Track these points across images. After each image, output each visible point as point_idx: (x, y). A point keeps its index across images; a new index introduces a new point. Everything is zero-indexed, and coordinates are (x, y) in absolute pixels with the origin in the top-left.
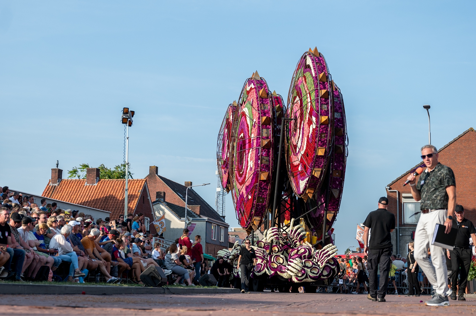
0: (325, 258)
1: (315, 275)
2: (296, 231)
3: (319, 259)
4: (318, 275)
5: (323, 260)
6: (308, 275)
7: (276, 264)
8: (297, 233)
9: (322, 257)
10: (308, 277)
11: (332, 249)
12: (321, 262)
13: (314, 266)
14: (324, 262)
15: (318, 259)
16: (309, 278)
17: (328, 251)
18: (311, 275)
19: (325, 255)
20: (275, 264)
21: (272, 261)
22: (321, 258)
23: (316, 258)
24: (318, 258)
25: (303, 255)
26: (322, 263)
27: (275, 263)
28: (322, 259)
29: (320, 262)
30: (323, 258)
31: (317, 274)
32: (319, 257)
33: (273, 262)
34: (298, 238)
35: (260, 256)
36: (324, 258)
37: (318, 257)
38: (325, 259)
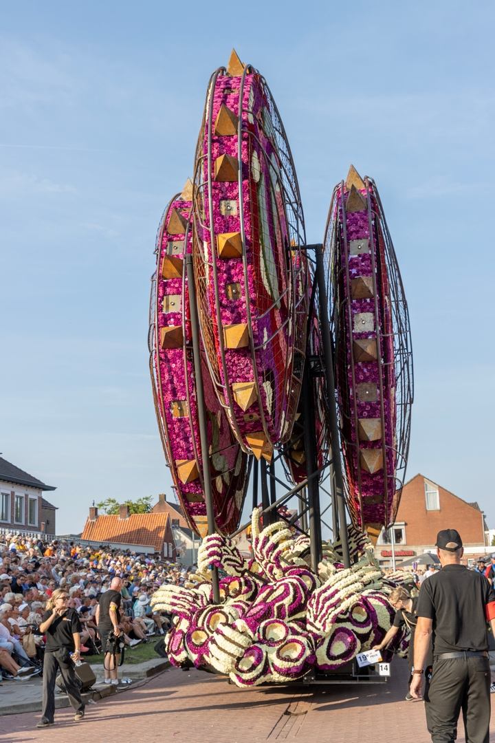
0: (329, 611)
1: (291, 664)
2: (267, 539)
3: (317, 612)
4: (298, 663)
5: (324, 615)
6: (271, 665)
7: (206, 633)
8: (268, 545)
9: (322, 608)
10: (272, 669)
11: (348, 585)
12: (323, 622)
13: (290, 637)
14: (327, 621)
15: (315, 613)
16: (275, 673)
17: (337, 591)
18: (279, 663)
19: (328, 604)
20: (204, 633)
21: (200, 624)
22: (321, 612)
23: (311, 609)
24: (315, 610)
25: (277, 604)
26: (324, 625)
27: (203, 630)
28: (322, 614)
29: (320, 622)
30: (324, 611)
31: (297, 660)
32: (317, 608)
33: (199, 629)
34: (272, 557)
35: (182, 610)
36: (327, 611)
37: (315, 606)
38: (330, 614)
